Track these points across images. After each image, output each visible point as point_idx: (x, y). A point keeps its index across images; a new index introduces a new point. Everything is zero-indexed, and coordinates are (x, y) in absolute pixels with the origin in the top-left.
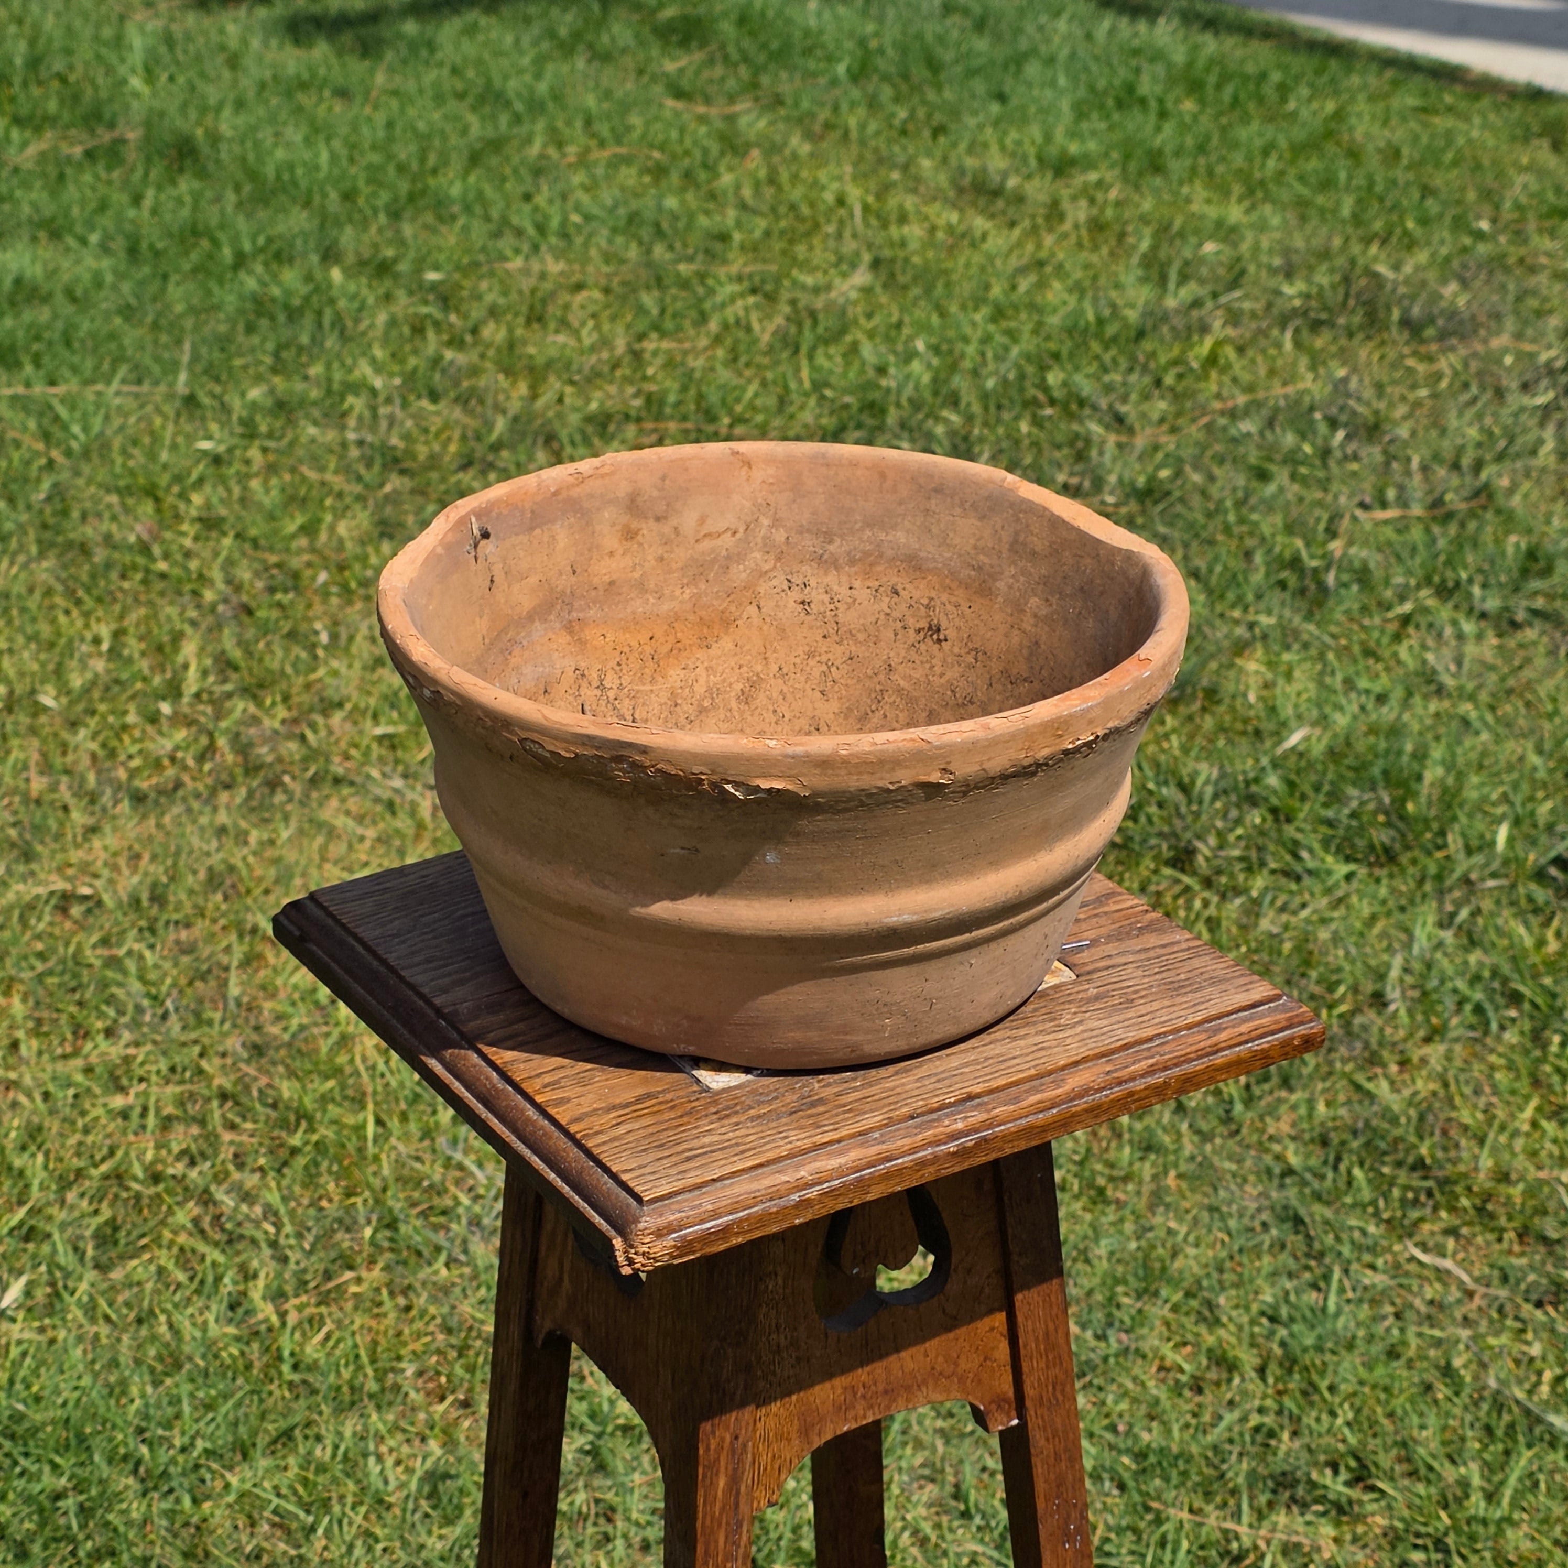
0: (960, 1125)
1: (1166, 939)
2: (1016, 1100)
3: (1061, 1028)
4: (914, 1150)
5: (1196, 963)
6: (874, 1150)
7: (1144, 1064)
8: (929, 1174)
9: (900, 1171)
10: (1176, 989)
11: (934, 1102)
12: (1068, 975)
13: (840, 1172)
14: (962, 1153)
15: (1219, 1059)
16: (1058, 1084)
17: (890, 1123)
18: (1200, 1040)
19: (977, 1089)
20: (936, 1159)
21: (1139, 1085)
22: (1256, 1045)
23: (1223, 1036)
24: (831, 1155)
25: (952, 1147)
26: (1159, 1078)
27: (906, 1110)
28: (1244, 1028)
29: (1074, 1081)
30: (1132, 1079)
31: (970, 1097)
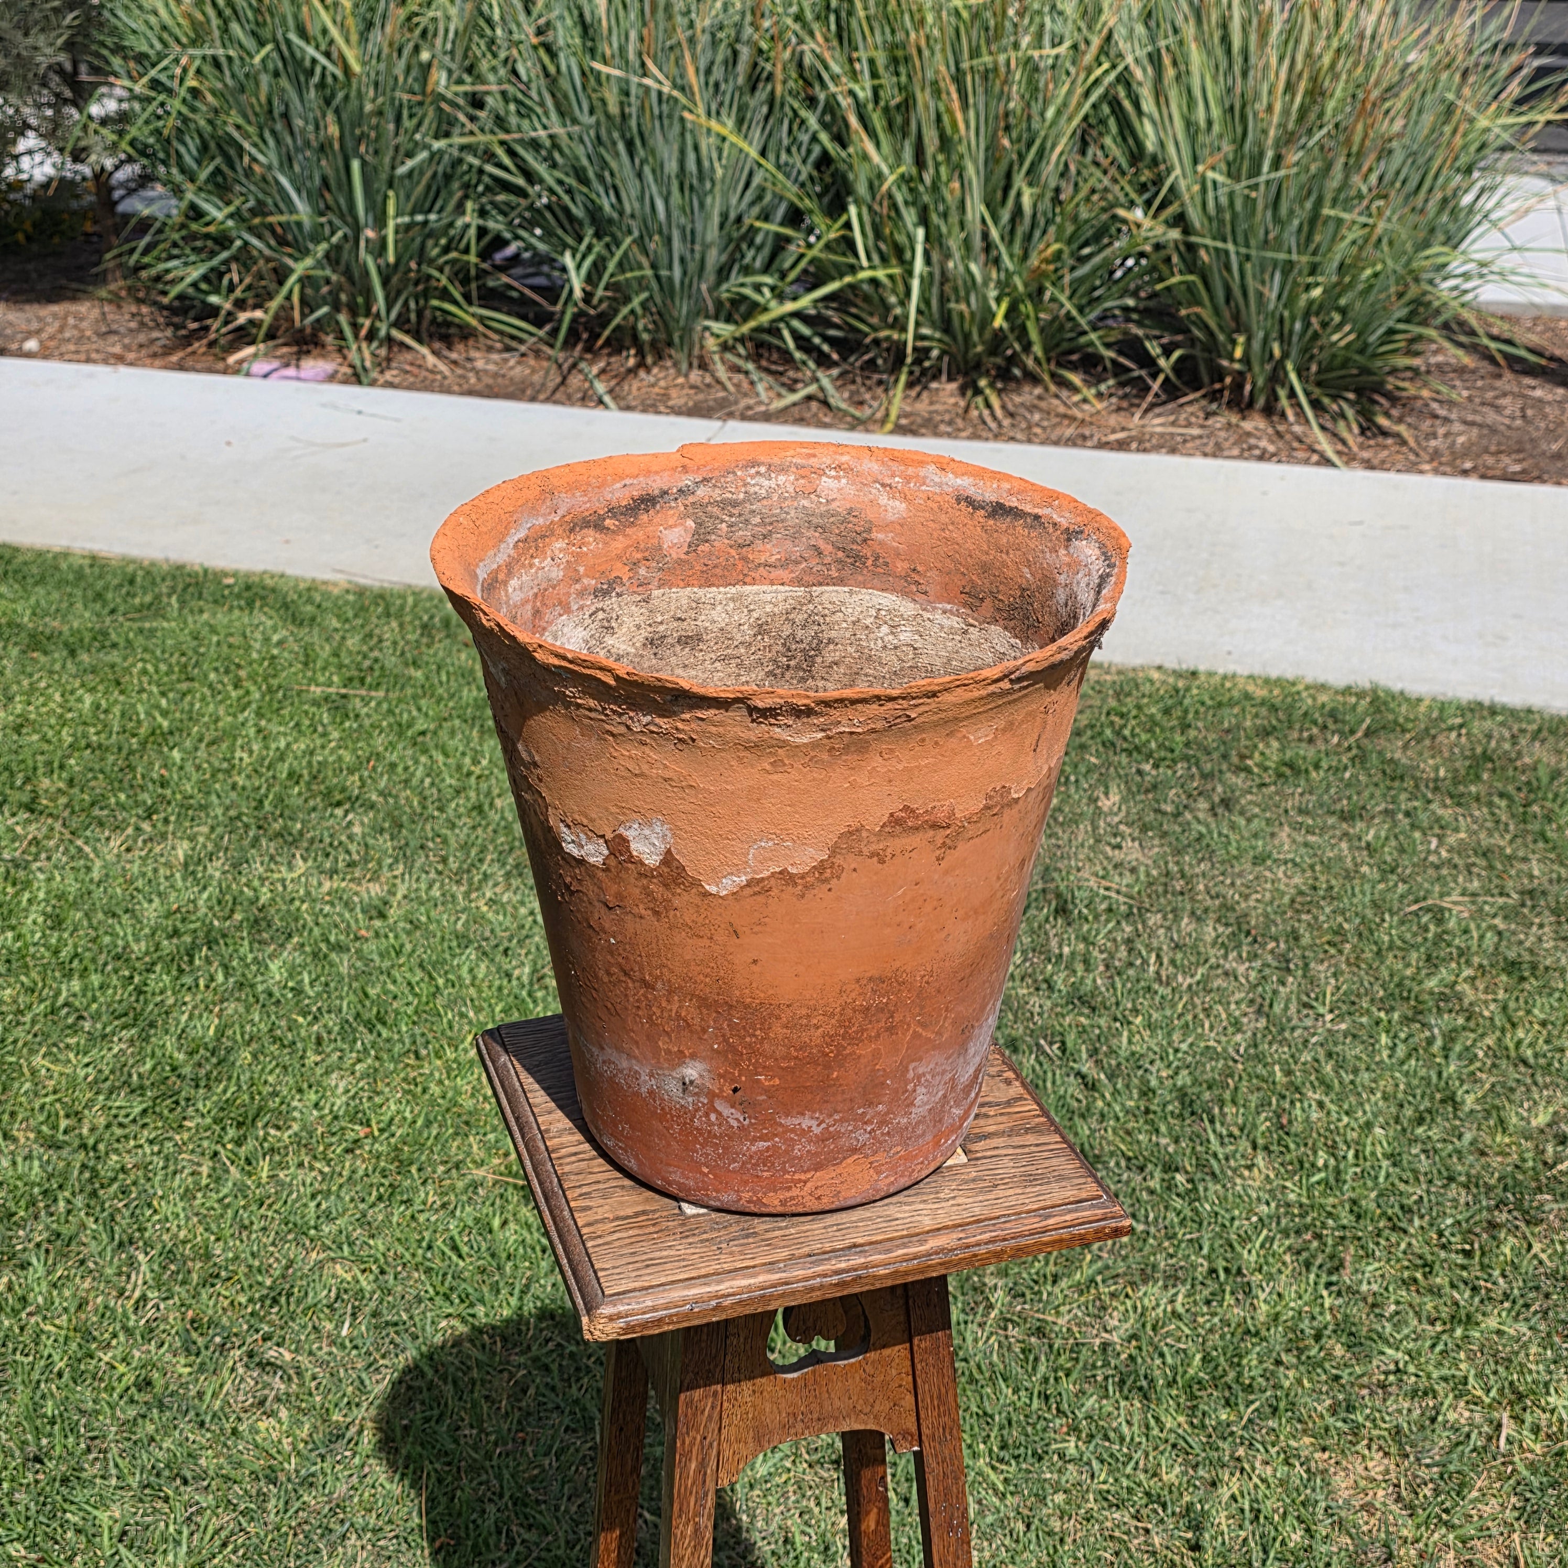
0: (843, 1265)
1: (1043, 1140)
2: (889, 1251)
3: (939, 1200)
4: (806, 1279)
5: (1054, 1162)
6: (776, 1276)
7: (987, 1236)
8: (816, 1296)
9: (793, 1293)
10: (1031, 1179)
11: (828, 1246)
12: (963, 1159)
13: (749, 1289)
14: (842, 1284)
15: (1046, 1238)
16: (922, 1242)
17: (792, 1257)
18: (1034, 1223)
19: (860, 1241)
20: (822, 1287)
21: (983, 1250)
22: (1075, 1231)
23: (1051, 1221)
24: (745, 1277)
25: (835, 1279)
26: (998, 1247)
27: (806, 1250)
28: (1068, 1217)
29: (933, 1243)
30: (978, 1244)
31: (855, 1246)
